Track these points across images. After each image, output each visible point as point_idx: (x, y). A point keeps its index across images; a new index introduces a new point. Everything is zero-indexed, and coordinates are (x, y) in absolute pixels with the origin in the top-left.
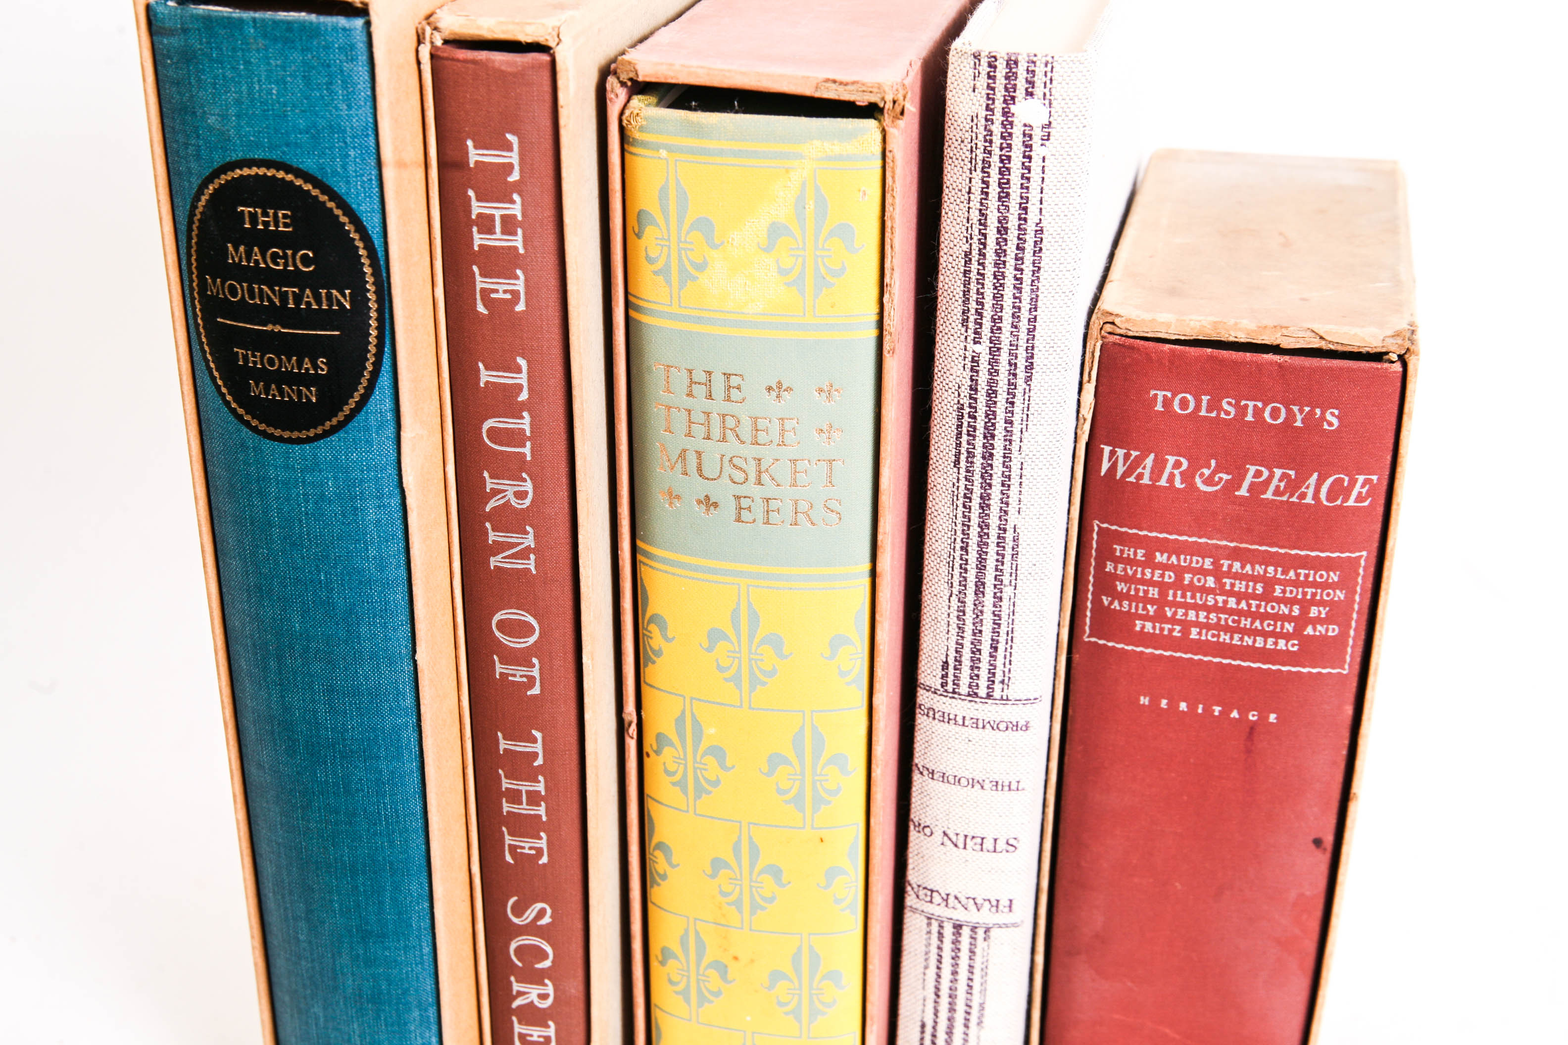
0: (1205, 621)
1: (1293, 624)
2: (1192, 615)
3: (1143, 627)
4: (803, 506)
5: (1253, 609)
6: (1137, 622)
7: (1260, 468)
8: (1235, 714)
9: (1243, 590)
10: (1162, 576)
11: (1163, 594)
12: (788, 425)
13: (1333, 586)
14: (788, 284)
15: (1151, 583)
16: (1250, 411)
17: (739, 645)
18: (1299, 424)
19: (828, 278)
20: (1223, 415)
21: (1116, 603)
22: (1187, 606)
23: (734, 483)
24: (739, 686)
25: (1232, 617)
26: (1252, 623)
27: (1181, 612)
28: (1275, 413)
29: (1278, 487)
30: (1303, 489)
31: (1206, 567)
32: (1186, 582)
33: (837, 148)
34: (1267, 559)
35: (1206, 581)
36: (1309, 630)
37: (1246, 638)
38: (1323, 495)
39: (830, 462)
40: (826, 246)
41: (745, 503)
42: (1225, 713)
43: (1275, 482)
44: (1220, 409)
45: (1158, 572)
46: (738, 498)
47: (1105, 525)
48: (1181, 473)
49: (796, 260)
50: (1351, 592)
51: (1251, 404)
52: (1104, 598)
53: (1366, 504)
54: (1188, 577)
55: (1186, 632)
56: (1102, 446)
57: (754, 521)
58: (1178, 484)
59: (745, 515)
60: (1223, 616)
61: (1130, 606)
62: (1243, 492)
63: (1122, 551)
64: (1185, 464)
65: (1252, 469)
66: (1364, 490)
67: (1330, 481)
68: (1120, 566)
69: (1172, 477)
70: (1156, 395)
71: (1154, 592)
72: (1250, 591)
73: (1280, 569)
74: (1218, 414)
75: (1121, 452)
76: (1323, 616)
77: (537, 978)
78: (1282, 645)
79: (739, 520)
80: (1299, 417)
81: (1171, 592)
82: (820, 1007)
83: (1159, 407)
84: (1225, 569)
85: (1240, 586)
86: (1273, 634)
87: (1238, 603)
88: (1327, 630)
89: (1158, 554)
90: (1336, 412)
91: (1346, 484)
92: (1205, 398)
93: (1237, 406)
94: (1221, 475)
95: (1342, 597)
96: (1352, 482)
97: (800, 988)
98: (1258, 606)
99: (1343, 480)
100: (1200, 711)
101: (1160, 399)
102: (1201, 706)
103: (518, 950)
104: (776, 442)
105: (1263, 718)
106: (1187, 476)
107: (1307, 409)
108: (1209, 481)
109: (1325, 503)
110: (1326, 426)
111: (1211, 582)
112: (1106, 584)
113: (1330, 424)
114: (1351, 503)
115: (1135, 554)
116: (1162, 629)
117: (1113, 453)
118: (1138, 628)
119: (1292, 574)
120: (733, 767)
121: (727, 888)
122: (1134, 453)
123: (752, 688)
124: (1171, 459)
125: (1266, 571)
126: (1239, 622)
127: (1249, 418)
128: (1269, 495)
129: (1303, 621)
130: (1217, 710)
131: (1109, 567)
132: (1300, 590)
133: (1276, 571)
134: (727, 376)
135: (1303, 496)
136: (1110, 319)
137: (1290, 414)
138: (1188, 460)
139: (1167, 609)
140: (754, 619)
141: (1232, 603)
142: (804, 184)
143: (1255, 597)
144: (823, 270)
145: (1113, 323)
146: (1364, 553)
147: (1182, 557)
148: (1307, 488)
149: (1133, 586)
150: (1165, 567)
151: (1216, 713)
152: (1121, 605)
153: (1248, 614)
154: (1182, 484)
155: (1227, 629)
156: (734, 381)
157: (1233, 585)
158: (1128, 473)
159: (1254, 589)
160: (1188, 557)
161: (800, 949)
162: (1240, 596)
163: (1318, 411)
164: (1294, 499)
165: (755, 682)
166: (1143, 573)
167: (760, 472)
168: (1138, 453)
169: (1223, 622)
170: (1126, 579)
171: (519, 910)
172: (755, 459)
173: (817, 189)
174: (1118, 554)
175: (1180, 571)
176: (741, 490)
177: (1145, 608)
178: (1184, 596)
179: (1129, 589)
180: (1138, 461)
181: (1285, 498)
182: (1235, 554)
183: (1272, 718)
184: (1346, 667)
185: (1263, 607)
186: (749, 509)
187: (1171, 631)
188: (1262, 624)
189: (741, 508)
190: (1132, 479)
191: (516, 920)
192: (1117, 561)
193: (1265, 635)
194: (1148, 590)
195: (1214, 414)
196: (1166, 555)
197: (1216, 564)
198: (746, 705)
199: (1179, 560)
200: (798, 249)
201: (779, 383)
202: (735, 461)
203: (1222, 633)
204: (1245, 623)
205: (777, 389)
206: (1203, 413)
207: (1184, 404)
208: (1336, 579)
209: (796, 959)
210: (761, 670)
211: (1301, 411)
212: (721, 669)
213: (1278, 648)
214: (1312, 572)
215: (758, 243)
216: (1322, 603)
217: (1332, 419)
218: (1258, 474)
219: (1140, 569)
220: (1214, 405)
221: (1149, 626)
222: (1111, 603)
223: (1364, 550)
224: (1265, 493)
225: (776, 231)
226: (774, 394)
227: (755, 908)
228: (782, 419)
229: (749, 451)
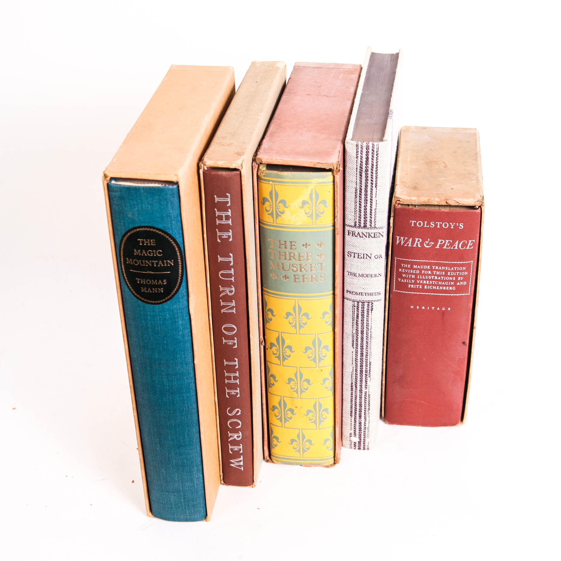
0: (429, 283)
1: (453, 282)
2: (425, 282)
3: (411, 286)
4: (314, 276)
5: (442, 279)
6: (409, 285)
7: (442, 240)
8: (438, 309)
9: (439, 274)
10: (416, 272)
11: (416, 276)
12: (309, 254)
13: (464, 271)
14: (308, 217)
15: (413, 274)
16: (439, 225)
17: (296, 316)
18: (452, 228)
19: (320, 215)
20: (431, 226)
21: (403, 280)
22: (423, 280)
23: (294, 271)
24: (296, 328)
25: (436, 282)
26: (442, 283)
27: (421, 281)
28: (446, 225)
29: (447, 245)
30: (454, 245)
31: (428, 268)
32: (423, 273)
33: (321, 180)
34: (445, 265)
35: (428, 272)
36: (458, 284)
37: (440, 287)
38: (460, 247)
39: (321, 264)
40: (319, 206)
41: (297, 277)
42: (436, 309)
43: (446, 244)
44: (430, 225)
45: (414, 271)
46: (294, 275)
47: (398, 258)
48: (420, 243)
49: (310, 210)
50: (469, 272)
51: (439, 223)
52: (399, 279)
53: (472, 248)
54: (423, 271)
55: (423, 287)
56: (397, 236)
57: (300, 281)
58: (419, 246)
59: (297, 280)
60: (434, 282)
61: (407, 281)
62: (438, 247)
63: (404, 266)
64: (421, 240)
65: (440, 241)
66: (471, 244)
67: (462, 242)
68: (403, 270)
69: (417, 244)
70: (412, 222)
71: (413, 276)
72: (441, 274)
73: (449, 268)
74: (430, 226)
75: (402, 238)
76: (462, 279)
77: (237, 431)
78: (451, 288)
79: (295, 281)
80: (452, 226)
81: (418, 276)
82: (322, 419)
83: (413, 225)
84: (433, 268)
85: (438, 273)
86: (448, 286)
87: (438, 278)
88: (463, 283)
89: (414, 266)
90: (462, 224)
91: (466, 243)
92: (426, 222)
93: (435, 224)
94: (431, 243)
95: (467, 274)
96: (468, 242)
97: (316, 415)
98: (444, 278)
99: (465, 242)
100: (428, 309)
101: (413, 223)
102: (428, 307)
103: (230, 424)
104: (306, 259)
105: (447, 309)
106: (422, 244)
107: (454, 224)
108: (428, 245)
109: (461, 248)
110: (460, 228)
111: (430, 272)
112: (399, 275)
113: (461, 227)
114: (468, 248)
115: (408, 266)
116: (416, 287)
117: (400, 238)
118: (409, 287)
119: (452, 269)
120: (294, 351)
121: (293, 387)
122: (406, 238)
123: (300, 328)
124: (417, 239)
125: (445, 268)
126: (438, 283)
127: (438, 227)
128: (445, 247)
129: (456, 281)
130: (433, 308)
131: (400, 270)
132: (455, 273)
133: (448, 268)
134: (291, 242)
135: (454, 247)
136: (398, 199)
137: (450, 225)
138: (422, 239)
139: (417, 281)
140: (300, 309)
141: (436, 278)
142: (312, 190)
143: (442, 275)
144: (318, 213)
145: (399, 201)
146: (472, 261)
147: (421, 266)
148: (456, 245)
149: (407, 275)
150: (416, 269)
151: (433, 309)
152: (404, 281)
153: (441, 280)
154: (420, 246)
155: (435, 285)
156: (293, 243)
157: (436, 273)
158: (404, 244)
159: (442, 273)
160: (423, 266)
161: (316, 403)
162: (438, 276)
163: (457, 224)
164: (452, 248)
165: (300, 327)
166: (410, 271)
167: (301, 268)
168: (407, 238)
169: (434, 283)
170: (405, 273)
171: (230, 412)
172: (299, 264)
173: (316, 191)
174: (402, 266)
175: (421, 270)
176: (296, 273)
177: (411, 281)
178: (422, 277)
179: (406, 276)
180: (407, 240)
181: (449, 248)
182: (436, 264)
183: (449, 309)
184: (469, 293)
185: (445, 278)
186: (298, 278)
187: (419, 287)
188: (445, 283)
189: (295, 278)
190: (406, 245)
191: (229, 415)
192: (402, 268)
193: (446, 286)
194: (412, 276)
195: (428, 226)
196: (416, 266)
197: (431, 267)
198: (298, 333)
199: (420, 267)
200: (311, 207)
201: (306, 244)
202: (294, 265)
203: (433, 286)
204: (440, 283)
205: (306, 245)
206: (425, 226)
207: (420, 224)
208: (465, 269)
209: (315, 406)
210: (302, 323)
211: (453, 224)
212: (290, 323)
213: (450, 289)
214: (458, 268)
215: (299, 206)
216: (461, 276)
217: (461, 226)
218: (442, 242)
219: (409, 270)
220: (428, 224)
221: (412, 286)
222: (401, 280)
223: (472, 260)
224: (444, 247)
225: (304, 203)
226: (305, 246)
227: (302, 392)
228: (307, 253)
229: (298, 263)
